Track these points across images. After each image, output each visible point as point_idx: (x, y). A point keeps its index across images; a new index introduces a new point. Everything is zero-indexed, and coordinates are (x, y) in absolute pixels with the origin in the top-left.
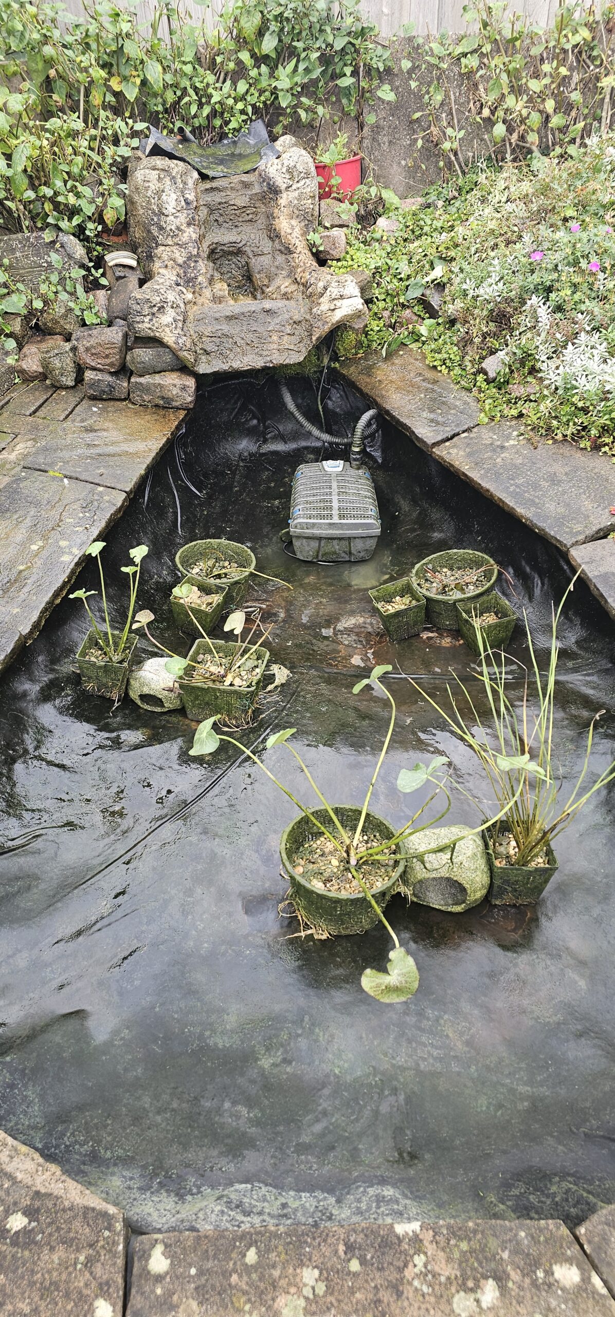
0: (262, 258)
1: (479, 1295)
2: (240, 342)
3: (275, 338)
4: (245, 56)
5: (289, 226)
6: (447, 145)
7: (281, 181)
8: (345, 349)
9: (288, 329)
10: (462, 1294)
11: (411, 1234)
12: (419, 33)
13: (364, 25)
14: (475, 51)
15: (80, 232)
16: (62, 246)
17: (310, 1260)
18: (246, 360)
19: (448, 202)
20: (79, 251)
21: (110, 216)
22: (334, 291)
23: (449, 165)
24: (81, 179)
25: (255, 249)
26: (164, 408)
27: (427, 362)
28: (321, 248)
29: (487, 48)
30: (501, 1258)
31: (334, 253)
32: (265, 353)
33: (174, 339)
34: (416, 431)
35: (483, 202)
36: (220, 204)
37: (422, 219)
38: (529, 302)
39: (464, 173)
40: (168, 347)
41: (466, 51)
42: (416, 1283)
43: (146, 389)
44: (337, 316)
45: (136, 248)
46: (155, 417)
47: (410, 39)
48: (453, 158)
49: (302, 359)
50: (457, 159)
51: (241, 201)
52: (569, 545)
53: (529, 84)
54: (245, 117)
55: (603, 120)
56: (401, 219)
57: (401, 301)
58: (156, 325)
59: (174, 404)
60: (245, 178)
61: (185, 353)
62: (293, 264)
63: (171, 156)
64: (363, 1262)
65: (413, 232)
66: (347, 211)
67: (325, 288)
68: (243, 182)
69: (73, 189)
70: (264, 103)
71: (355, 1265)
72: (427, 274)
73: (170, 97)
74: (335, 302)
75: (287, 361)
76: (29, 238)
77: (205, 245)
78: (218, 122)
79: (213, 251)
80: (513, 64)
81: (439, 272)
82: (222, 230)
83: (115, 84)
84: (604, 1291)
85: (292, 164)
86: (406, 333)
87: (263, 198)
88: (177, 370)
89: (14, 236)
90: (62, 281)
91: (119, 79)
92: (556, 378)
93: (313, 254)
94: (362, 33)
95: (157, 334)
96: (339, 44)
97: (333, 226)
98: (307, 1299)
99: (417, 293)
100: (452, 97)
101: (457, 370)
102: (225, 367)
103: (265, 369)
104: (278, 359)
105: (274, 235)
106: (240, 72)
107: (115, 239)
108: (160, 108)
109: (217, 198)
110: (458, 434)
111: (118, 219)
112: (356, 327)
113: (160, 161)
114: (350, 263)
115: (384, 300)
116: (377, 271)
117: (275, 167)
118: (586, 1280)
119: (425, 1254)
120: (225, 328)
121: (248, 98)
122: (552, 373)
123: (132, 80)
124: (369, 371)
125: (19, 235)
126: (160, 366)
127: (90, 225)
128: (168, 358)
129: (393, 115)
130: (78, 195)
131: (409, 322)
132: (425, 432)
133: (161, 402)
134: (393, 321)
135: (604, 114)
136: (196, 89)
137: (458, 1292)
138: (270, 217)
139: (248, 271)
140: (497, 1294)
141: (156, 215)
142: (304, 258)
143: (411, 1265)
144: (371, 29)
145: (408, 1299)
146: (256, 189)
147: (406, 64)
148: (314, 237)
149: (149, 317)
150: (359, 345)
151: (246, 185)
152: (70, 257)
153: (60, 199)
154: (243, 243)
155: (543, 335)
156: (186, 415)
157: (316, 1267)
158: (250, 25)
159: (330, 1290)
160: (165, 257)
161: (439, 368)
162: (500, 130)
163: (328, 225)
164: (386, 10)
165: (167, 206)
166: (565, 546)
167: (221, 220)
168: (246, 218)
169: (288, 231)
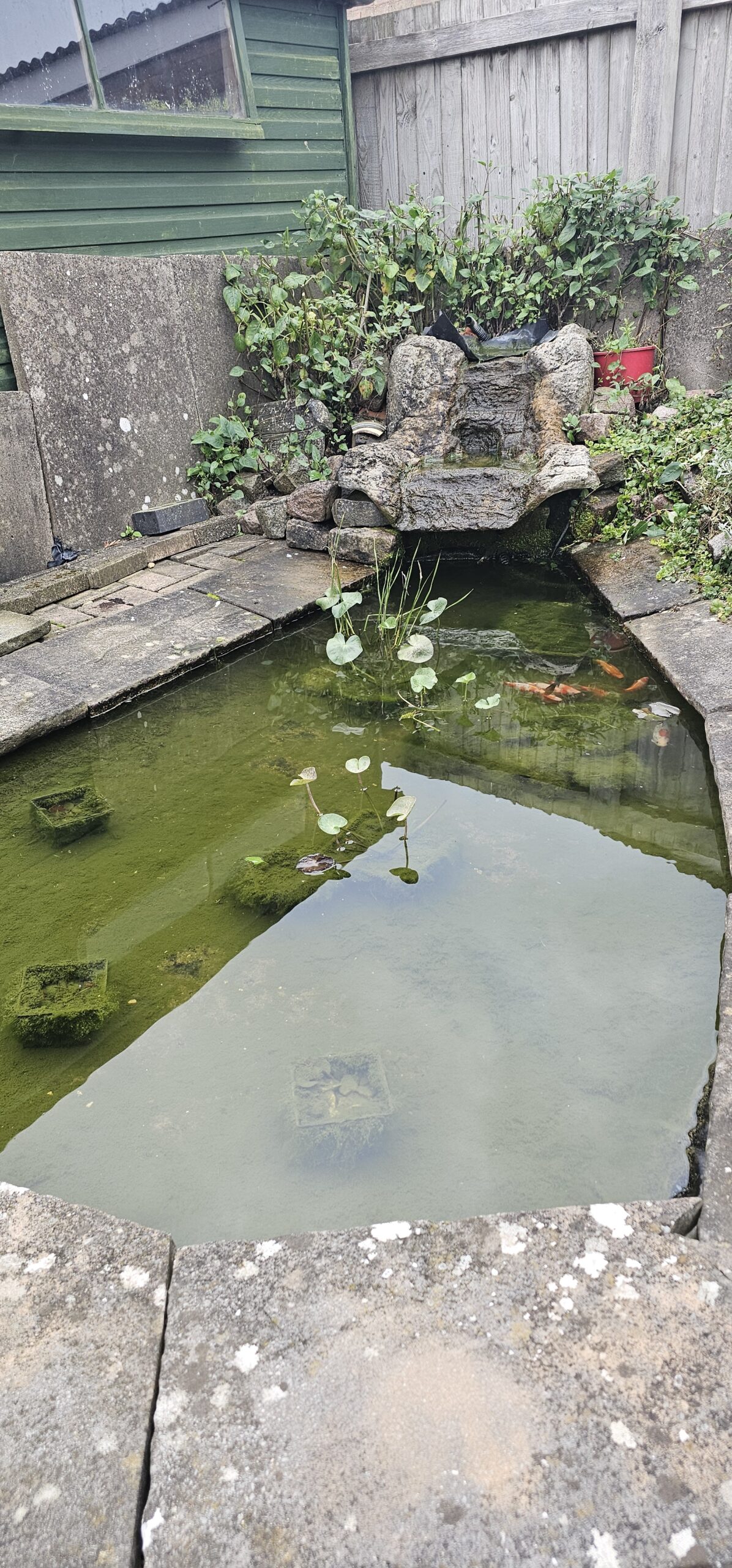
0: (510, 436)
1: (29, 1262)
2: (449, 503)
3: (487, 502)
4: (542, 250)
5: (544, 404)
7: (548, 362)
9: (505, 495)
10: (15, 1255)
11: (11, 1194)
13: (673, 218)
15: (328, 398)
16: (310, 412)
18: (450, 521)
20: (324, 415)
21: (365, 389)
22: (558, 458)
25: (507, 427)
26: (356, 562)
28: (578, 430)
30: (81, 1243)
32: (472, 516)
33: (378, 492)
36: (481, 383)
37: (704, 407)
40: (371, 501)
43: (344, 542)
44: (556, 482)
49: (511, 523)
51: (502, 382)
52: (709, 710)
54: (534, 308)
56: (680, 407)
57: (655, 484)
58: (364, 478)
59: (369, 559)
60: (513, 360)
61: (388, 508)
65: (690, 419)
66: (616, 395)
68: (509, 363)
69: (329, 359)
72: (689, 458)
73: (465, 290)
74: (558, 469)
75: (495, 526)
76: (285, 404)
77: (454, 419)
78: (508, 314)
79: (461, 426)
82: (480, 408)
83: (410, 276)
85: (563, 346)
87: (527, 379)
88: (378, 525)
90: (303, 443)
91: (413, 272)
94: (670, 225)
95: (363, 486)
96: (639, 235)
99: (673, 478)
102: (428, 526)
103: (469, 531)
104: (486, 523)
105: (530, 413)
106: (535, 265)
107: (373, 414)
108: (455, 301)
109: (480, 377)
110: (658, 611)
111: (375, 392)
112: (596, 507)
113: (424, 339)
117: (545, 349)
118: (150, 1288)
120: (441, 490)
125: (277, 403)
126: (361, 520)
127: (340, 393)
128: (370, 512)
129: (700, 310)
130: (334, 364)
131: (658, 507)
132: (624, 607)
133: (356, 556)
134: (642, 506)
138: (531, 397)
140: (49, 1267)
141: (409, 388)
144: (681, 222)
146: (523, 371)
147: (714, 254)
148: (572, 419)
149: (357, 469)
150: (597, 528)
151: (512, 366)
152: (316, 422)
153: (317, 367)
154: (497, 421)
160: (407, 426)
163: (596, 409)
165: (421, 379)
166: (706, 711)
167: (480, 399)
168: (507, 398)
169: (543, 408)
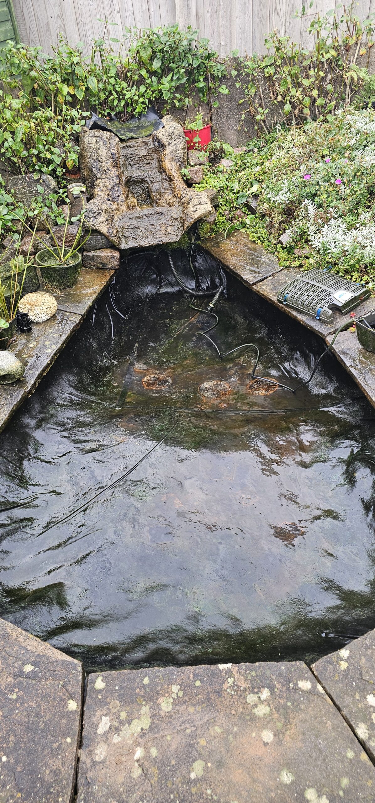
0: (155, 184)
1: (260, 695)
2: (144, 231)
3: (163, 228)
4: (144, 73)
5: (170, 165)
6: (258, 117)
7: (165, 141)
8: (204, 233)
9: (170, 223)
10: (252, 695)
11: (227, 669)
12: (241, 55)
13: (210, 52)
14: (273, 64)
15: (53, 173)
17: (176, 681)
18: (147, 241)
19: (260, 149)
20: (53, 183)
21: (69, 164)
22: (195, 201)
23: (261, 128)
24: (53, 144)
25: (152, 179)
26: (102, 269)
27: (250, 239)
28: (189, 177)
29: (279, 62)
30: (272, 679)
31: (196, 179)
32: (158, 236)
33: (107, 230)
34: (243, 277)
35: (279, 148)
36: (131, 154)
37: (246, 159)
38: (304, 203)
39: (269, 132)
40: (104, 235)
41: (267, 64)
42: (228, 690)
43: (92, 259)
44: (197, 215)
45: (85, 181)
46: (98, 274)
47: (235, 59)
48: (263, 124)
49: (178, 239)
50: (265, 125)
51: (143, 153)
52: (326, 334)
53: (303, 82)
54: (144, 106)
55: (346, 100)
56: (234, 159)
57: (235, 205)
58: (97, 223)
59: (108, 266)
60: (145, 140)
61: (113, 238)
62: (173, 186)
63: (104, 129)
64: (202, 681)
65: (241, 166)
66: (202, 156)
67: (191, 199)
68: (144, 142)
69: (49, 150)
70: (155, 97)
71: (198, 683)
72: (249, 190)
73: (102, 96)
74: (196, 207)
75: (170, 241)
76: (25, 177)
77: (124, 178)
78: (129, 109)
79: (128, 181)
80: (294, 71)
81: (255, 188)
82: (134, 169)
83: (71, 90)
84: (323, 692)
85: (171, 131)
86: (238, 223)
87: (155, 150)
88: (109, 248)
89: (17, 177)
90: (44, 200)
91: (73, 87)
92: (319, 244)
93: (184, 181)
94: (209, 57)
95: (97, 228)
96: (195, 64)
97: (196, 165)
98: (173, 698)
99: (244, 201)
100: (261, 90)
101: (266, 243)
102: (136, 245)
103: (158, 246)
104: (165, 240)
105: (162, 170)
106: (141, 81)
107: (73, 176)
108: (97, 102)
109: (130, 151)
110: (267, 278)
111: (75, 165)
112: (210, 220)
113: (96, 132)
114: (206, 185)
115: (225, 205)
116: (221, 189)
117: (162, 133)
118: (314, 687)
119: (234, 677)
120: (135, 223)
121: (146, 96)
122: (317, 242)
123: (81, 87)
124: (217, 245)
125: (20, 176)
126: (99, 246)
127: (59, 170)
128: (104, 241)
129: (228, 102)
130: (52, 153)
131: (239, 216)
132: (247, 276)
133: (101, 266)
134: (231, 216)
135: (347, 97)
136: (116, 92)
137: (249, 694)
138: (160, 160)
139: (148, 191)
140: (269, 694)
141: (95, 162)
142: (179, 184)
143: (226, 682)
144: (214, 54)
145: (224, 697)
146: (151, 146)
147: (234, 73)
148: (185, 171)
149: (92, 219)
150: (212, 230)
151: (146, 143)
152: (48, 187)
153: (42, 155)
154: (145, 176)
155: (311, 220)
156: (115, 273)
157: (179, 684)
158: (145, 55)
159: (185, 694)
160: (101, 185)
161: (256, 242)
162: (288, 107)
163: (192, 164)
164: (222, 43)
165: (102, 157)
166: (324, 335)
167: (132, 163)
168: (146, 162)
169: (170, 168)
